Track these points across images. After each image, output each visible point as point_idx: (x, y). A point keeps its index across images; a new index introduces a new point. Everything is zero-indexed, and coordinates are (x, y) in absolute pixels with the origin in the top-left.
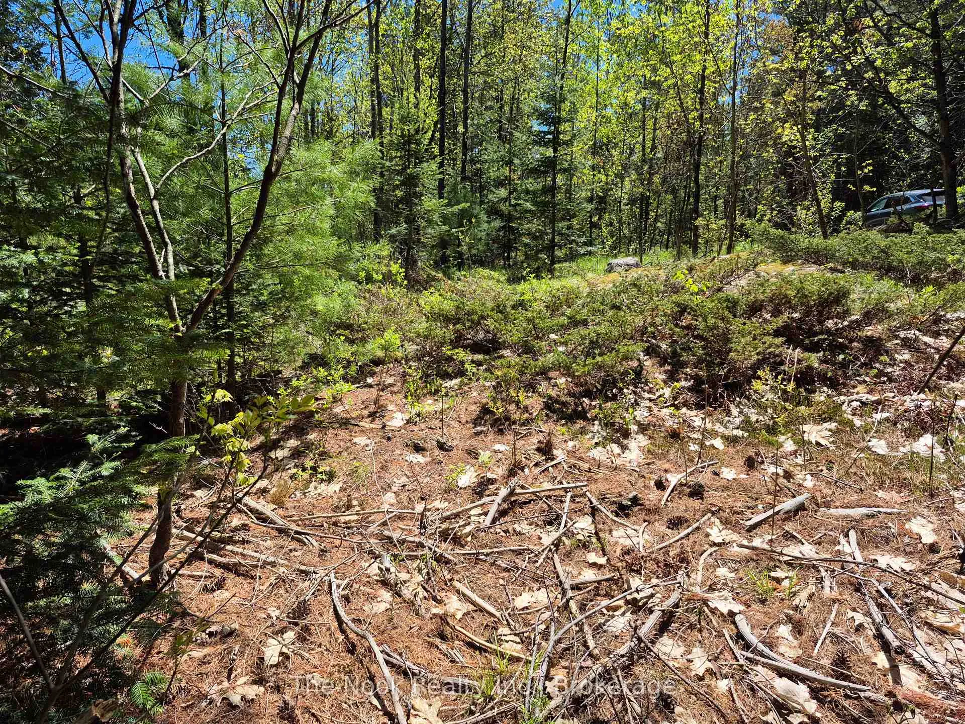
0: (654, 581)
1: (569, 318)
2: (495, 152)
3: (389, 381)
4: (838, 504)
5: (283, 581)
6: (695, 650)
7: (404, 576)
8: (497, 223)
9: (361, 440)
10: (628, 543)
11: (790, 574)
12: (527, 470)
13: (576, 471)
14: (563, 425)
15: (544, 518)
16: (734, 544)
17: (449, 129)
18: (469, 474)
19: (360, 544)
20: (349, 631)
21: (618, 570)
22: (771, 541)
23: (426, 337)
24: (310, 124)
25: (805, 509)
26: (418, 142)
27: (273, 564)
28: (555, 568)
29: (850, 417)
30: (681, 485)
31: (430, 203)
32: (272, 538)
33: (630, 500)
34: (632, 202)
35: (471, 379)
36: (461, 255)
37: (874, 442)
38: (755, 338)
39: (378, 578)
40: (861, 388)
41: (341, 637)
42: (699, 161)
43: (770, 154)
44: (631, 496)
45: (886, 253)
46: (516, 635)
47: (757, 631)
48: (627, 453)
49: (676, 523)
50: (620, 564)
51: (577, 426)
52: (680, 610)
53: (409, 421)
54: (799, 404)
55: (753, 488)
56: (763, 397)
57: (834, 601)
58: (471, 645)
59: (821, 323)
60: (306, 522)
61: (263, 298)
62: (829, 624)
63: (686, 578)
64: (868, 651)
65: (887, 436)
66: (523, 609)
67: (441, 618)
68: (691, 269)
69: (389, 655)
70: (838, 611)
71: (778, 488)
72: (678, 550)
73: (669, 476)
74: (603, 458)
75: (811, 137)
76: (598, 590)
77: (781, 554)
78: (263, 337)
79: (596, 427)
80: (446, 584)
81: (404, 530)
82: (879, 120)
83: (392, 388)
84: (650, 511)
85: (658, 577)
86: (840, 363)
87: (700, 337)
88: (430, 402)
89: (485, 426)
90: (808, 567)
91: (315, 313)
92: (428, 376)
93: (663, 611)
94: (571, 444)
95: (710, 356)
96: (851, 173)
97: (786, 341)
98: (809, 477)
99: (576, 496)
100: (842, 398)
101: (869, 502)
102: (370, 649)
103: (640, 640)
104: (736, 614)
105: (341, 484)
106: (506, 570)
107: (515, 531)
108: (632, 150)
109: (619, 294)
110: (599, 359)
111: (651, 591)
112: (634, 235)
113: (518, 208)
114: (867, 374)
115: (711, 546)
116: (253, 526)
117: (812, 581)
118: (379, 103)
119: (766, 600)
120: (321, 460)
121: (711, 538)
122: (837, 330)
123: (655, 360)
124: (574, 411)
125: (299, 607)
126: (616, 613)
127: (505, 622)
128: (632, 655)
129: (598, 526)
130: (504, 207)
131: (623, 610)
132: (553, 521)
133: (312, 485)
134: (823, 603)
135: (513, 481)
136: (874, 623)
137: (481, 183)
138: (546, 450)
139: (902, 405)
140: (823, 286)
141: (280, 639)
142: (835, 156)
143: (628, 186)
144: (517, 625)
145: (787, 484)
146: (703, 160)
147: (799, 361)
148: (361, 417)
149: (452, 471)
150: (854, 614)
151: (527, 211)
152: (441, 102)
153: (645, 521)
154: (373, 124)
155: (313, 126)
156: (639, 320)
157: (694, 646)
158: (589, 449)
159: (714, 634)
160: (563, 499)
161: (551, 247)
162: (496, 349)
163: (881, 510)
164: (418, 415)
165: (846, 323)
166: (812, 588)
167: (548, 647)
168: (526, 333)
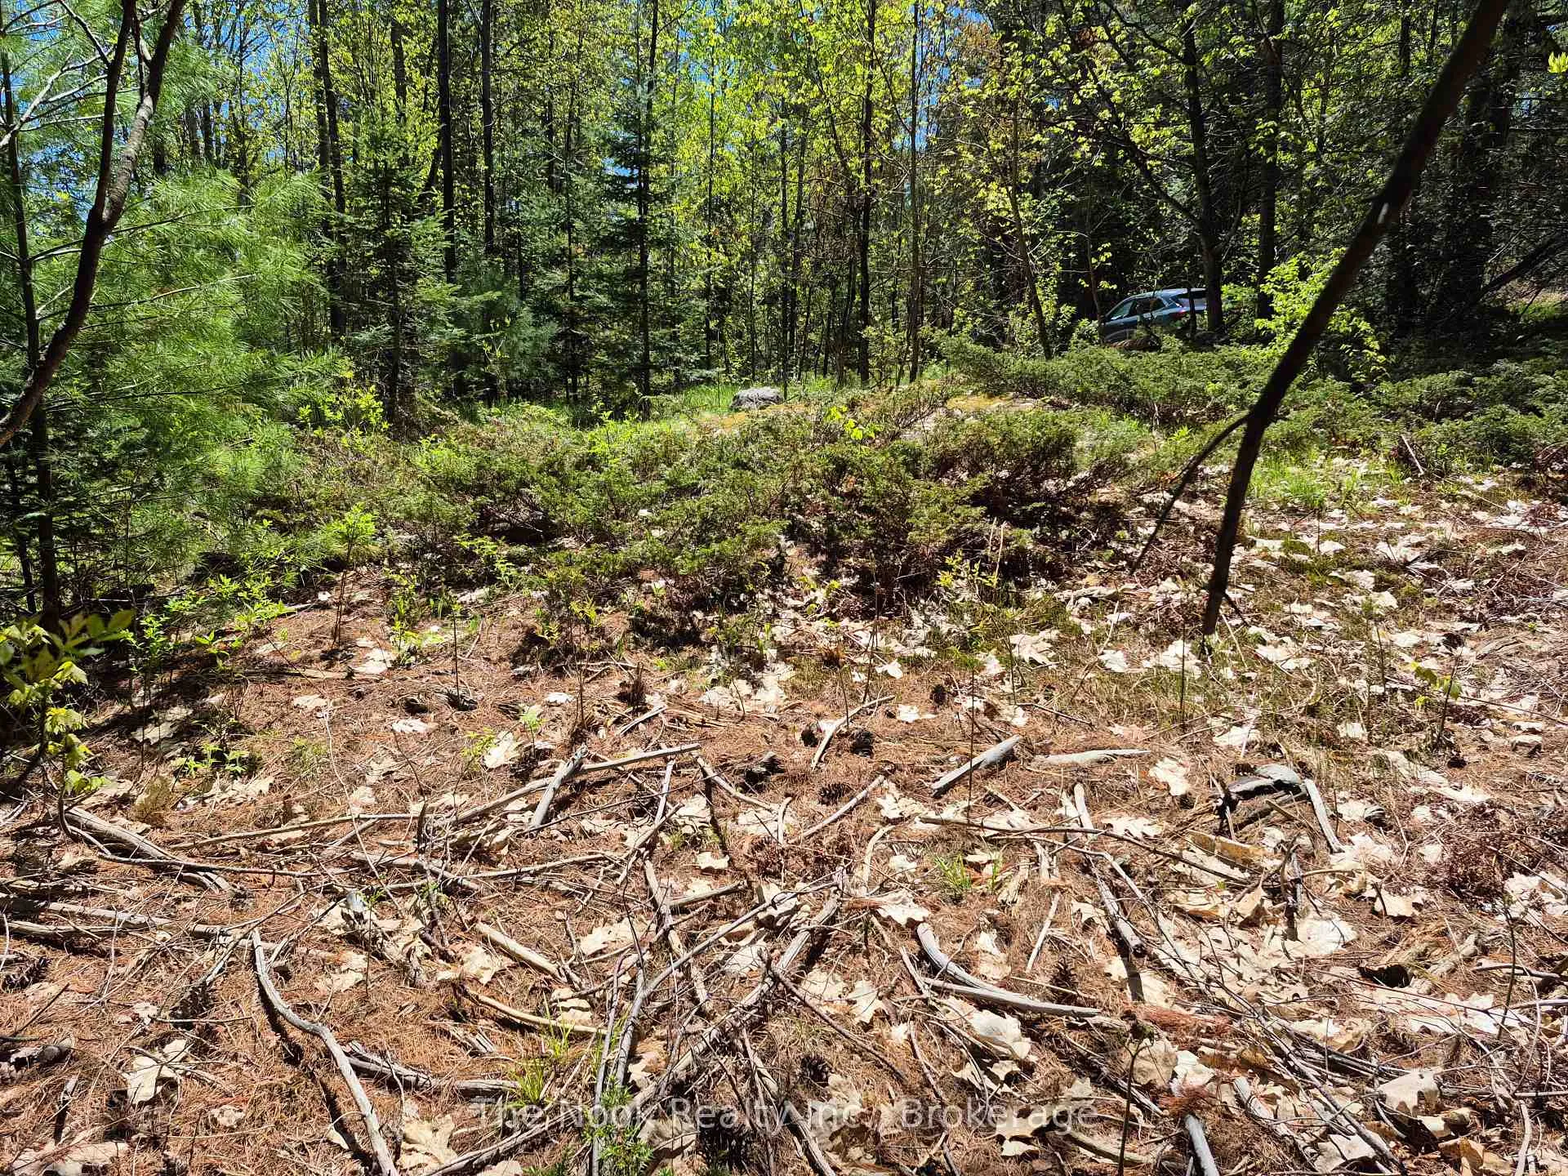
0: (800, 886)
1: (668, 482)
2: (543, 207)
3: (361, 596)
4: (1060, 747)
5: (164, 954)
6: (858, 985)
7: (389, 924)
8: (552, 328)
9: (308, 701)
10: (761, 832)
11: (996, 855)
12: (602, 732)
13: (683, 727)
14: (662, 655)
15: (630, 805)
16: (917, 819)
17: (462, 165)
18: (504, 745)
19: (309, 878)
20: (288, 1027)
21: (746, 876)
22: (968, 809)
23: (424, 519)
24: (202, 144)
25: (1014, 759)
26: (403, 184)
27: (143, 927)
28: (647, 883)
29: (1077, 621)
30: (841, 735)
31: (432, 289)
32: (141, 883)
33: (764, 765)
34: (770, 300)
35: (507, 587)
36: (491, 380)
37: (1109, 653)
38: (944, 509)
39: (341, 932)
40: (1091, 578)
41: (273, 1039)
42: (866, 236)
43: (968, 229)
44: (765, 758)
45: (1126, 380)
46: (581, 997)
47: (948, 946)
48: (761, 692)
49: (832, 795)
50: (749, 866)
51: (685, 656)
52: (837, 926)
53: (396, 664)
54: (1007, 604)
55: (942, 732)
56: (957, 596)
57: (1054, 890)
58: (507, 1023)
59: (1037, 484)
60: (208, 849)
61: (109, 455)
62: (1047, 923)
63: (846, 876)
64: (1099, 958)
65: (1126, 645)
66: (594, 955)
67: (453, 985)
68: (852, 405)
69: (362, 1059)
70: (1060, 904)
71: (976, 730)
72: (836, 836)
73: (823, 724)
74: (724, 703)
75: (1026, 204)
76: (713, 909)
77: (982, 827)
78: (112, 525)
79: (714, 655)
80: (464, 929)
81: (389, 847)
82: (1120, 184)
83: (365, 609)
84: (794, 780)
85: (806, 880)
86: (1063, 542)
87: (865, 509)
88: (435, 628)
89: (531, 663)
90: (1018, 843)
91: (212, 479)
92: (431, 584)
93: (811, 931)
94: (674, 684)
95: (883, 537)
96: (1083, 261)
97: (987, 512)
98: (1020, 711)
99: (682, 766)
100: (1066, 593)
101: (1100, 742)
102: (328, 1054)
103: (776, 979)
104: (918, 923)
105: (271, 779)
106: (568, 895)
107: (582, 831)
108: (767, 217)
109: (746, 444)
110: (715, 547)
111: (794, 901)
112: (775, 354)
113: (585, 304)
114: (1100, 558)
115: (883, 824)
116: (103, 864)
117: (1024, 863)
118: (332, 114)
119: (961, 897)
120: (232, 739)
121: (884, 813)
122: (1060, 493)
123: (803, 547)
124: (680, 631)
125: (193, 996)
126: (742, 943)
127: (565, 979)
128: (765, 1004)
129: (717, 810)
130: (562, 302)
131: (752, 936)
132: (644, 808)
133: (216, 784)
134: (1040, 895)
135: (580, 750)
136: (1107, 916)
137: (521, 258)
138: (633, 696)
139: (1146, 600)
140: (1039, 429)
141: (157, 1055)
142: (1061, 236)
143: (764, 274)
144: (584, 981)
145: (989, 723)
146: (872, 235)
147: (1007, 542)
148: (307, 661)
149: (472, 741)
150: (1081, 905)
151: (601, 309)
152: (445, 117)
153: (787, 795)
154: (322, 150)
155: (208, 148)
156: (774, 485)
157: (859, 978)
158: (703, 690)
159: (887, 956)
160: (661, 773)
161: (643, 370)
162: (550, 537)
163: (1117, 752)
164: (412, 652)
165: (1070, 484)
166: (1024, 873)
167: (633, 1009)
168: (599, 510)
